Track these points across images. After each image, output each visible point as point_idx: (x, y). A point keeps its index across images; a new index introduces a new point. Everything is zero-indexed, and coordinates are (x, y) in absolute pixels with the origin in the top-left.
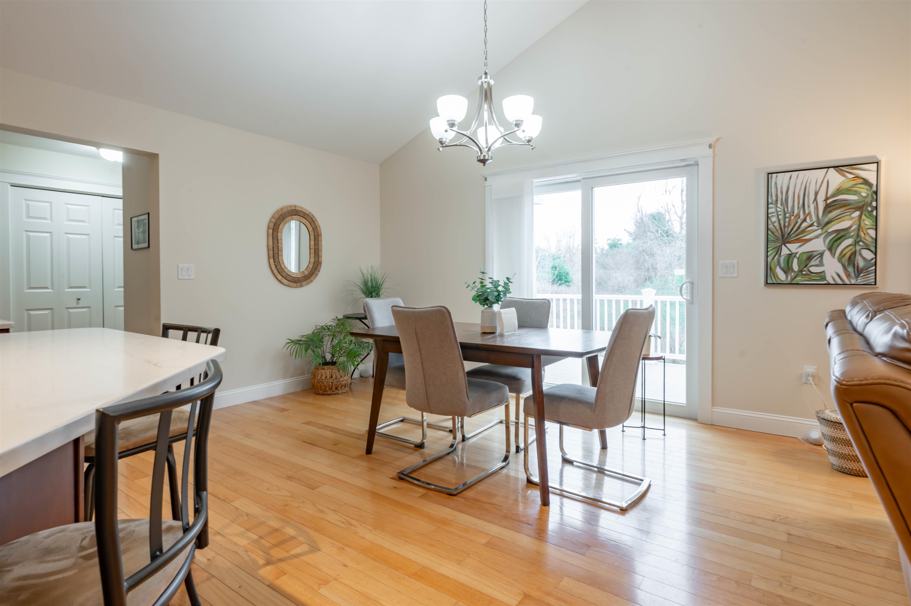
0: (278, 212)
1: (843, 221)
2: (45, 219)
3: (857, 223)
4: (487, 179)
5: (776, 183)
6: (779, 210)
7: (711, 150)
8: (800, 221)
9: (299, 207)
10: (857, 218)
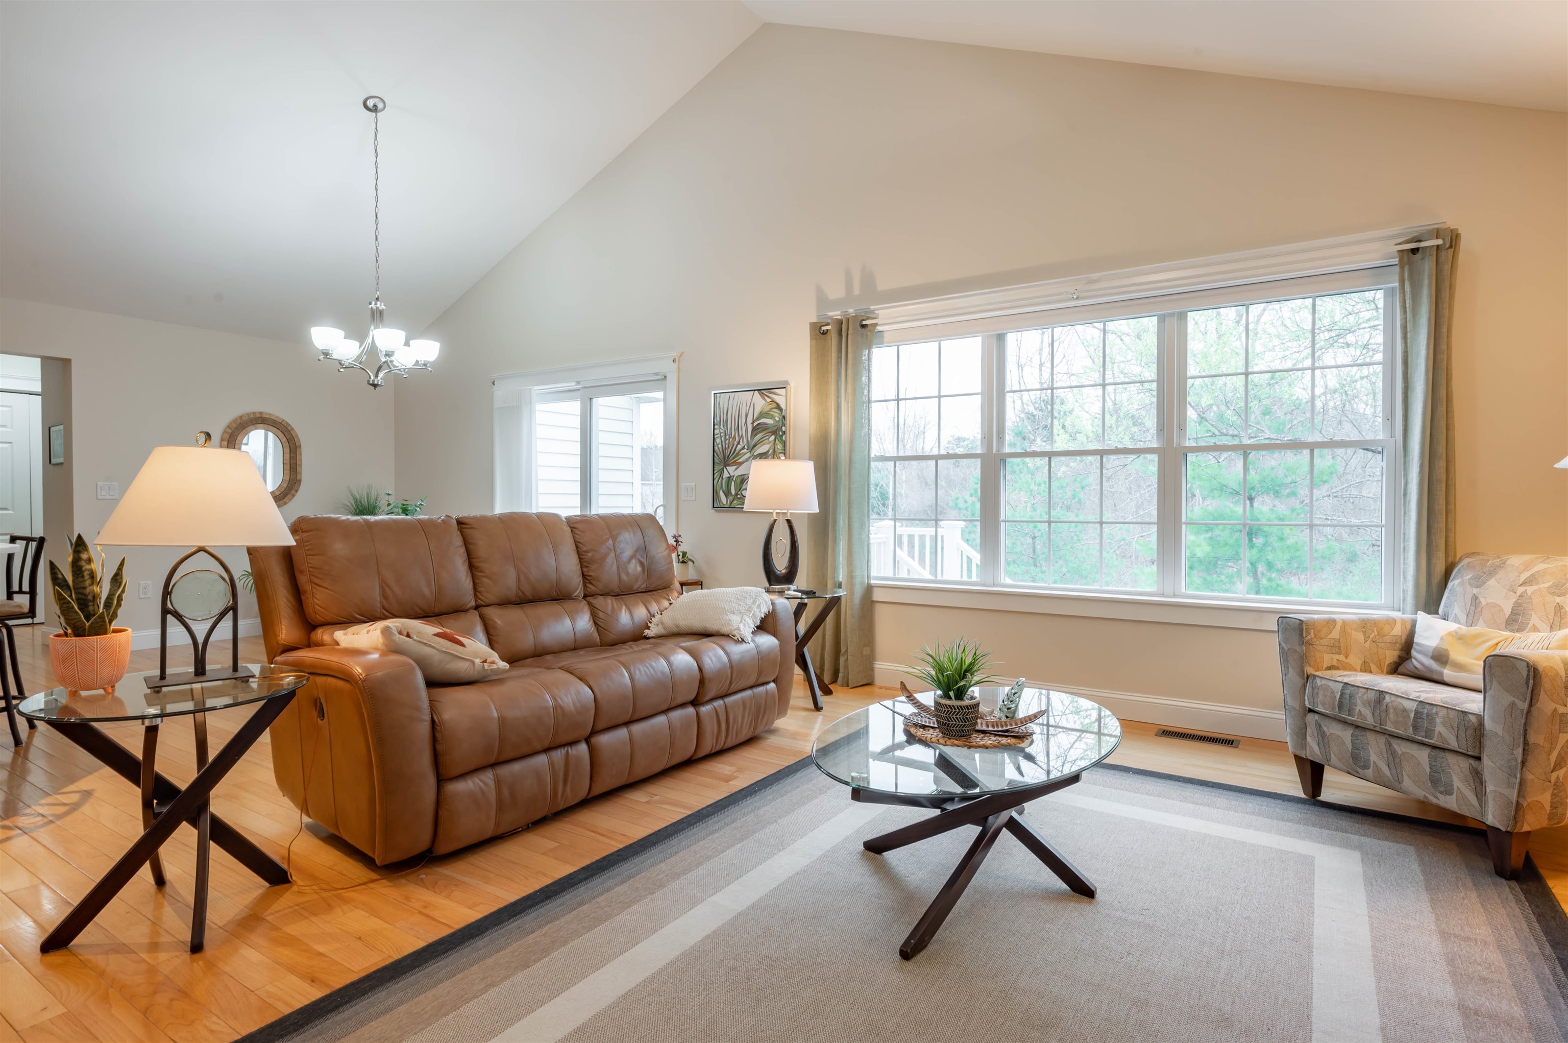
0: (234, 421)
3: (773, 447)
4: (495, 383)
6: (721, 431)
7: (675, 366)
8: (736, 443)
9: (267, 414)
10: (773, 442)
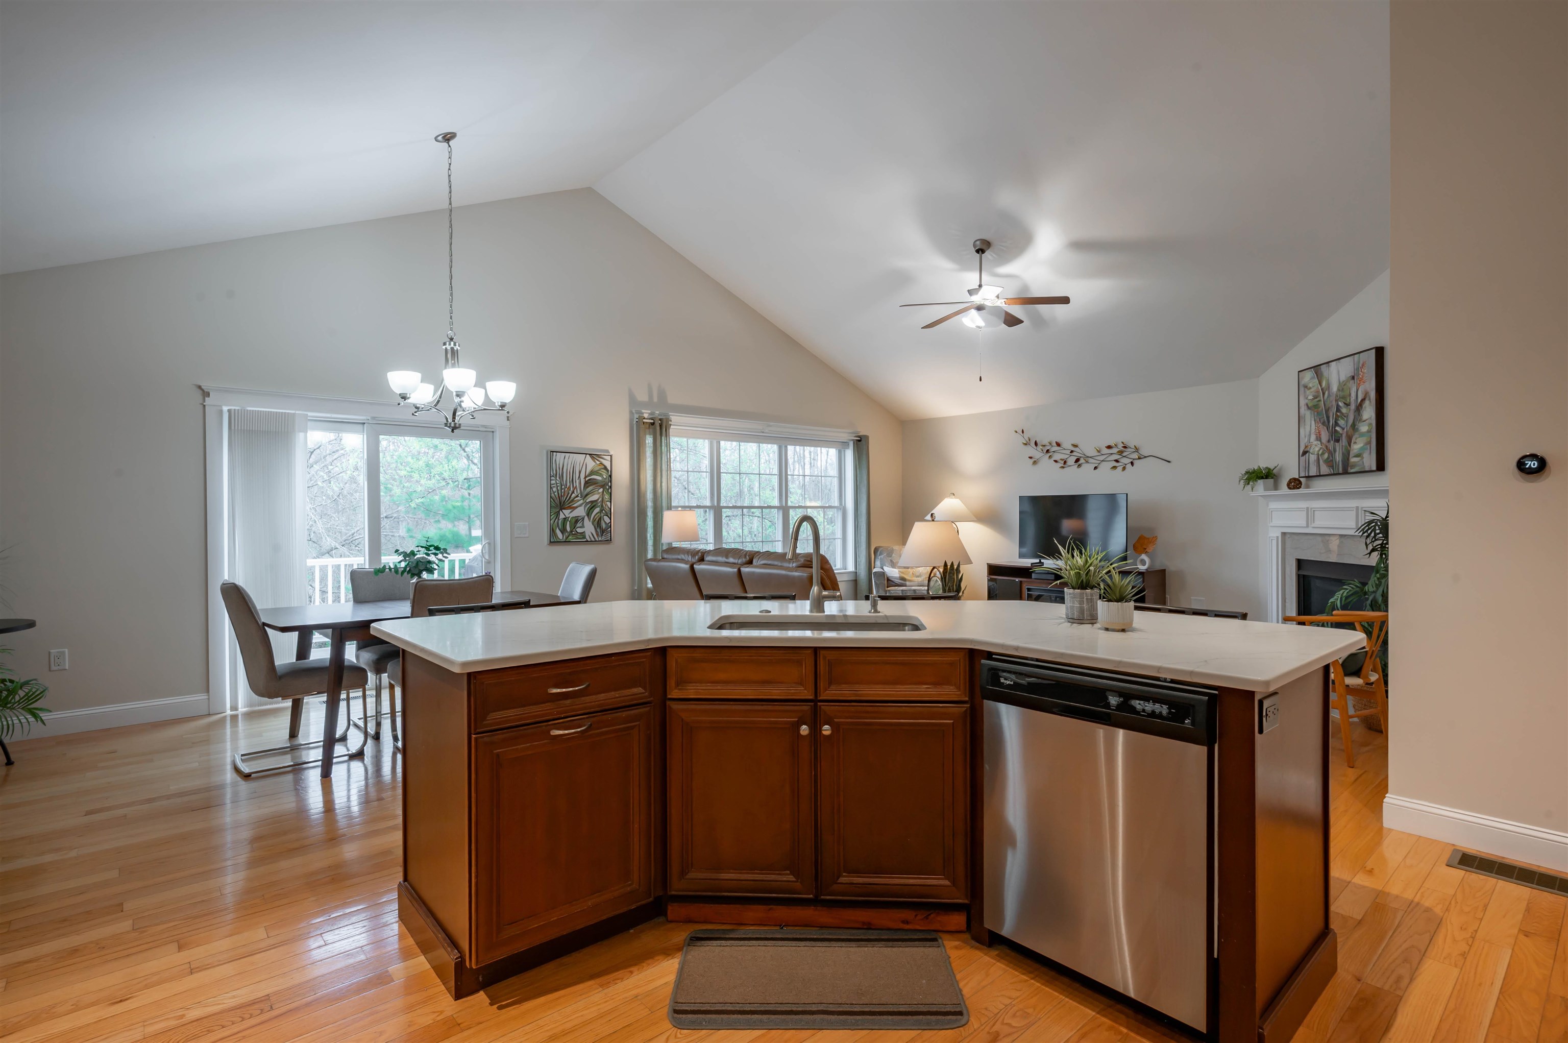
1: (594, 495)
3: (601, 497)
4: (211, 395)
5: (556, 460)
6: (558, 482)
8: (570, 492)
10: (601, 493)
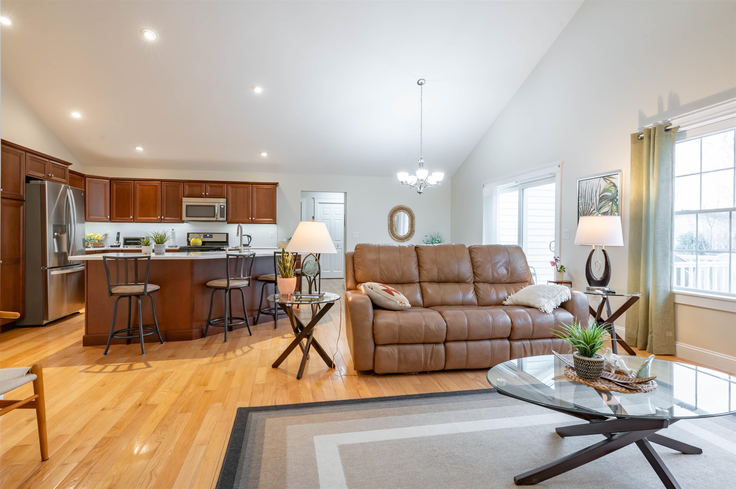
0: (393, 209)
2: (328, 214)
3: (611, 208)
4: (484, 186)
5: (581, 186)
6: (583, 201)
7: (560, 169)
8: (590, 207)
9: (403, 206)
10: (611, 206)
